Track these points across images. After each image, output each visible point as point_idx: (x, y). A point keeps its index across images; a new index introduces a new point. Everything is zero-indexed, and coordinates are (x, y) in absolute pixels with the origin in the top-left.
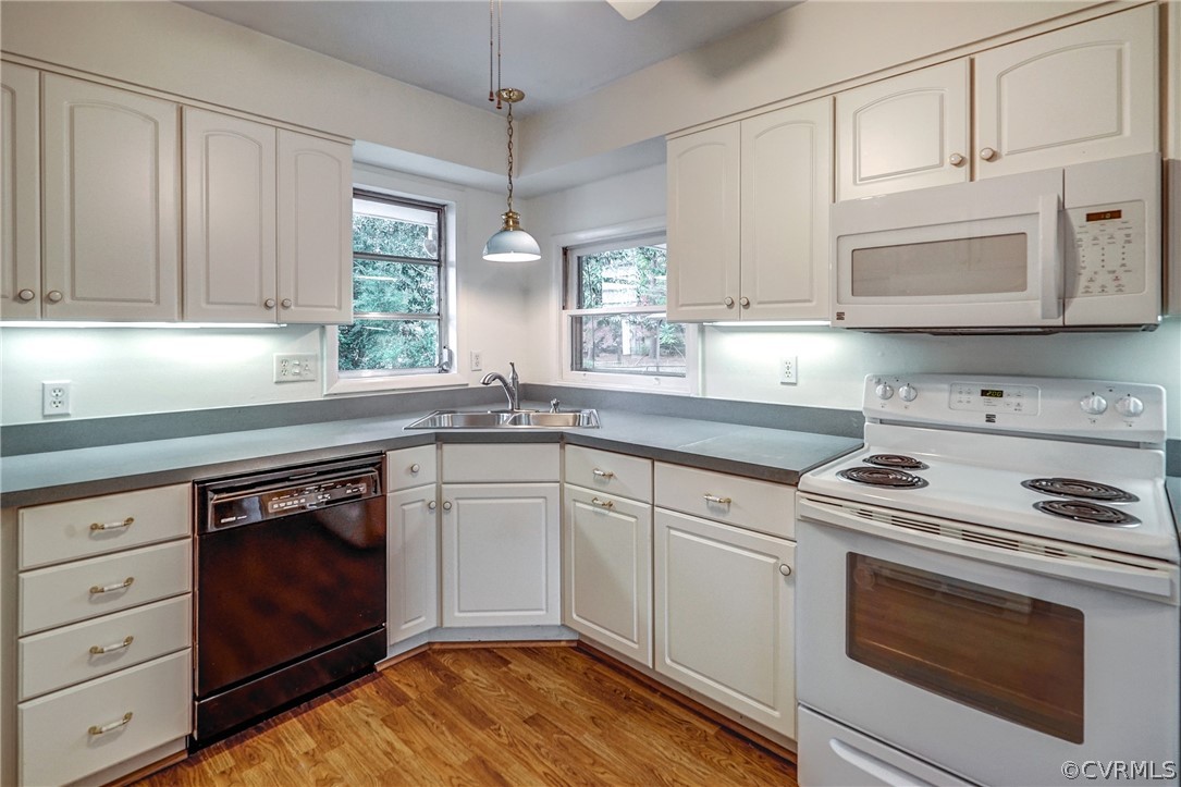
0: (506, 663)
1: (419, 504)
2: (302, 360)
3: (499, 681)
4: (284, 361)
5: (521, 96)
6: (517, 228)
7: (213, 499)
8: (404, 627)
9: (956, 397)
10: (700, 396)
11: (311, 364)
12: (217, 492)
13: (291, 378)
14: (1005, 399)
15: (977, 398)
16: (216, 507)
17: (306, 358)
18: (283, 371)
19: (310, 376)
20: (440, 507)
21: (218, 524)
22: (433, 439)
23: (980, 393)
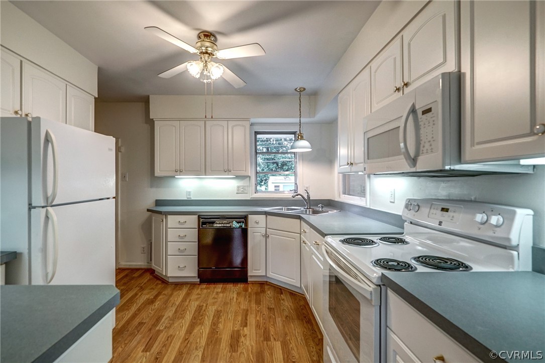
0: (282, 293)
1: (259, 234)
2: (244, 187)
3: (274, 297)
4: (238, 187)
5: (304, 89)
6: (302, 138)
7: (201, 220)
8: (254, 271)
9: (432, 211)
10: (368, 207)
11: (246, 188)
12: (202, 218)
13: (240, 192)
14: (448, 213)
15: (439, 212)
16: (202, 222)
17: (245, 186)
18: (238, 190)
19: (246, 192)
20: (266, 236)
21: (202, 226)
22: (264, 213)
23: (440, 209)
